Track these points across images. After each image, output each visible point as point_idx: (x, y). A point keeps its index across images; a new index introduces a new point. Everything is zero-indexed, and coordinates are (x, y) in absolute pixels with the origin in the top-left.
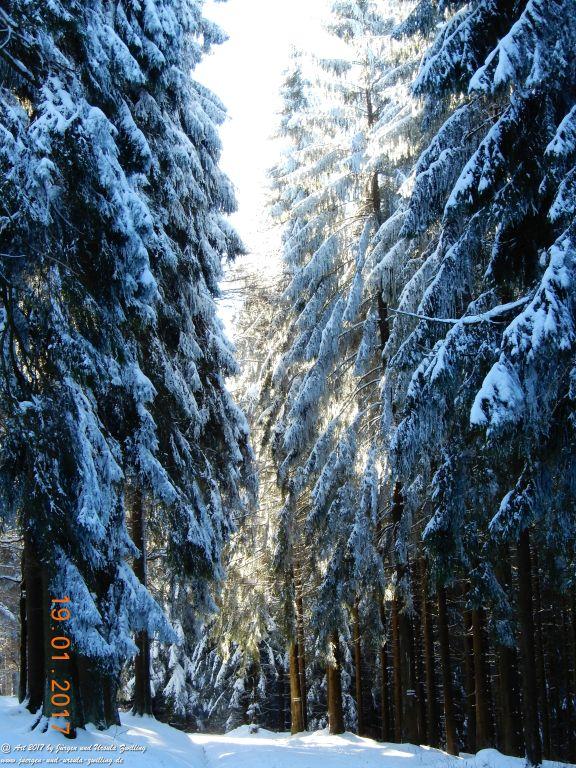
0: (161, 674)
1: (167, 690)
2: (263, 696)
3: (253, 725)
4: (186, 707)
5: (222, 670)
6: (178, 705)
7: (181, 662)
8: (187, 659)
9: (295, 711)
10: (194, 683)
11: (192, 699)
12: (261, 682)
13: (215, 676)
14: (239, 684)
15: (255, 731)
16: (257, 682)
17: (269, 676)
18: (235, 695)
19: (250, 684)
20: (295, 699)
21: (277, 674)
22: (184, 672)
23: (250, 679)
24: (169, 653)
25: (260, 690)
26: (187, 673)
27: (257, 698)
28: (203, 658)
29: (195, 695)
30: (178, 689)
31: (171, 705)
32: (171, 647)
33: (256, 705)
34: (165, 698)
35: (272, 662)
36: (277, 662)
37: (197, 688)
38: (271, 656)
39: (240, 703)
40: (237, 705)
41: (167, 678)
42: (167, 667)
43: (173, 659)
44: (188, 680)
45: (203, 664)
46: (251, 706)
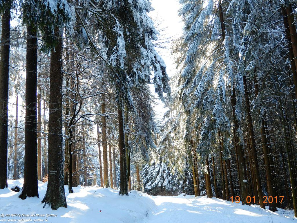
0: (162, 180)
1: (164, 184)
2: (188, 185)
3: (184, 194)
4: (169, 188)
6: (167, 188)
7: (167, 177)
8: (169, 176)
9: (195, 189)
10: (171, 182)
11: (170, 186)
12: (187, 181)
14: (181, 182)
15: (185, 195)
16: (186, 181)
17: (189, 180)
18: (180, 185)
19: (184, 182)
20: (195, 186)
21: (191, 179)
22: (168, 179)
23: (184, 181)
24: (164, 175)
25: (187, 183)
26: (169, 180)
27: (186, 186)
29: (171, 185)
30: (166, 184)
31: (165, 188)
32: (164, 173)
33: (186, 187)
34: (163, 186)
35: (190, 176)
36: (191, 176)
37: (171, 184)
38: (190, 174)
39: (182, 187)
41: (164, 181)
42: (164, 179)
43: (165, 176)
44: (169, 182)
45: (172, 178)
46: (185, 188)
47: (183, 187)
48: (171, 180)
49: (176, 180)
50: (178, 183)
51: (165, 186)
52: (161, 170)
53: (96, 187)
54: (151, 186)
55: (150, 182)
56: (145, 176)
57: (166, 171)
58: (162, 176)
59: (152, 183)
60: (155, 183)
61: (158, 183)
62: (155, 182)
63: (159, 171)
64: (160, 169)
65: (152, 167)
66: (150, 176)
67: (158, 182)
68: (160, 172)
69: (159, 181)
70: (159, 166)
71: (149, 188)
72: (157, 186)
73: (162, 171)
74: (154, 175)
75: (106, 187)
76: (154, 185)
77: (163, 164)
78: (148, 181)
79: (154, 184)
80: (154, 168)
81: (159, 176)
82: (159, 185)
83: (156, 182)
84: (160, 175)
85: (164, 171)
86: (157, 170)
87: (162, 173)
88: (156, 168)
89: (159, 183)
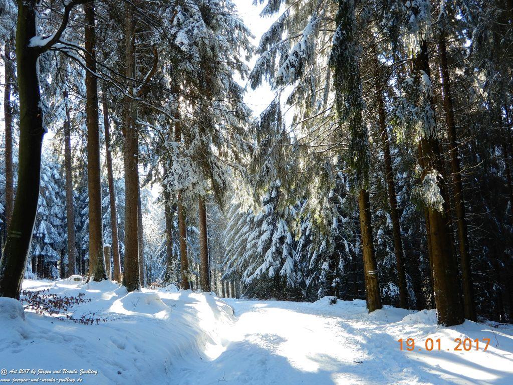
0: (278, 262)
1: (282, 272)
2: (342, 273)
3: (332, 297)
4: (295, 282)
5: (314, 257)
6: (289, 281)
7: (290, 254)
8: (294, 253)
10: (299, 267)
11: (298, 277)
12: (340, 264)
13: (310, 261)
14: (325, 265)
15: (334, 302)
16: (338, 264)
17: (345, 260)
18: (323, 273)
19: (332, 266)
21: (351, 258)
22: (293, 260)
23: (333, 262)
24: (282, 249)
25: (340, 269)
26: (295, 261)
27: (338, 275)
28: (302, 250)
29: (300, 274)
30: (288, 271)
31: (286, 282)
32: (284, 245)
33: (338, 279)
34: (280, 277)
35: (347, 250)
36: (351, 250)
37: (301, 271)
38: (347, 246)
39: (327, 279)
40: (324, 280)
41: (282, 264)
42: (282, 258)
43: (285, 253)
44: (295, 265)
45: (303, 255)
46: (334, 280)
47: (330, 278)
48: (301, 262)
49: (311, 261)
50: (317, 268)
51: (285, 277)
52: (276, 237)
53: (75, 279)
54: (252, 276)
55: (250, 268)
56: (241, 254)
57: (288, 239)
58: (279, 252)
59: (254, 270)
60: (261, 270)
61: (267, 269)
62: (260, 268)
63: (270, 240)
64: (272, 235)
65: (254, 233)
66: (250, 252)
67: (266, 266)
68: (274, 242)
69: (271, 265)
70: (271, 227)
71: (248, 280)
72: (265, 275)
73: (278, 241)
74: (260, 249)
75: (95, 280)
76: (259, 273)
77: (279, 224)
78: (246, 264)
79: (258, 271)
80: (260, 234)
81: (269, 253)
82: (271, 273)
83: (263, 267)
84: (273, 249)
85: (282, 240)
86: (265, 237)
87: (278, 245)
88: (264, 232)
89: (271, 269)
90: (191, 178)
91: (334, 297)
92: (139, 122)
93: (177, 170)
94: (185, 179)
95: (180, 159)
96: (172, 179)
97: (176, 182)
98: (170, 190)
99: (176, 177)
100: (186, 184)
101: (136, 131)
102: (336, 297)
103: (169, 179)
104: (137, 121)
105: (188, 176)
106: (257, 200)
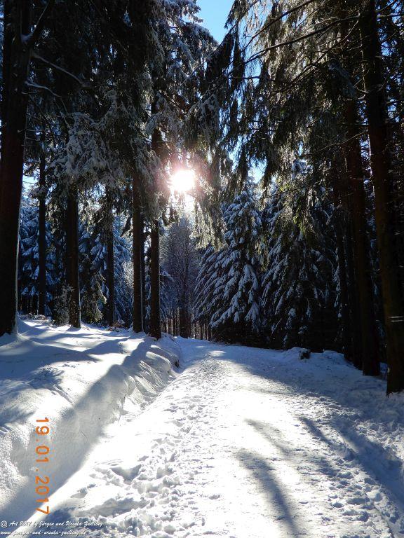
47: (296, 323)
48: (267, 307)
49: (277, 307)
51: (251, 323)
52: (242, 282)
54: (218, 321)
55: (217, 313)
56: (210, 300)
57: (255, 285)
58: (244, 297)
59: (221, 313)
60: (227, 315)
61: (233, 314)
62: (226, 312)
63: (236, 285)
64: (238, 280)
65: (222, 279)
66: (217, 298)
68: (240, 288)
69: (236, 310)
70: (238, 273)
71: (214, 324)
72: (230, 320)
73: (244, 287)
74: (226, 294)
76: (224, 318)
77: (246, 270)
78: (213, 309)
79: (223, 316)
80: (228, 280)
81: (235, 297)
82: (236, 318)
83: (229, 311)
84: (239, 294)
85: (248, 285)
86: (230, 282)
87: (244, 291)
88: (231, 277)
89: (236, 314)
90: (93, 159)
91: (306, 350)
92: (28, 84)
93: (74, 149)
94: (85, 161)
95: (81, 133)
96: (63, 160)
97: (68, 165)
98: (58, 176)
99: (72, 158)
100: (86, 168)
101: (23, 96)
102: (309, 350)
103: (58, 160)
104: (26, 82)
105: (90, 156)
106: (218, 234)
